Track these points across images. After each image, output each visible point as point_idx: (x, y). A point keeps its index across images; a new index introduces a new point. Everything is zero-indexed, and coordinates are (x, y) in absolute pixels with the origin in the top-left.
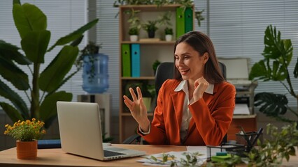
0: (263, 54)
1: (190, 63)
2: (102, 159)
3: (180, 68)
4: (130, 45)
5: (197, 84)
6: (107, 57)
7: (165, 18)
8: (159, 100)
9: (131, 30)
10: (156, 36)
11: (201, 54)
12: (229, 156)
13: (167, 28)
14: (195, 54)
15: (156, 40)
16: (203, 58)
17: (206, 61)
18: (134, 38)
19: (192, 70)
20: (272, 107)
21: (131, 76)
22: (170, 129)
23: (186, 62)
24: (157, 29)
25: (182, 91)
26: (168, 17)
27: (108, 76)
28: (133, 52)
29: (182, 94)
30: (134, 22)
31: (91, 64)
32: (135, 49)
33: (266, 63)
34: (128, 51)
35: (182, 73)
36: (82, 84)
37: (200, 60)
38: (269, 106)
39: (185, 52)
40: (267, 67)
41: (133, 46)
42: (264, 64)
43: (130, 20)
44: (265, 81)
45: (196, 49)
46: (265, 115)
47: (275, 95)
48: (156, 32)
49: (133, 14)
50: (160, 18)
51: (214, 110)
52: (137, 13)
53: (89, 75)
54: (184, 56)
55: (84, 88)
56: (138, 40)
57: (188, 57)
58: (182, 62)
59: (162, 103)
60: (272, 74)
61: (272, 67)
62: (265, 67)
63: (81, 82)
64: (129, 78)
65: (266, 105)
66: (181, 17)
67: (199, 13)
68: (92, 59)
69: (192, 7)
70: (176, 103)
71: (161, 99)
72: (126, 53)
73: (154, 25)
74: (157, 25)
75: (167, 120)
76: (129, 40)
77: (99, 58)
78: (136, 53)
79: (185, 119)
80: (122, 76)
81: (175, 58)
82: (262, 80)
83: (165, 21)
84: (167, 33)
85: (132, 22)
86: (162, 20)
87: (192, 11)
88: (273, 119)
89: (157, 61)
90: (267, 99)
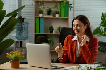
0: (100, 24)
1: (80, 28)
2: (50, 68)
3: (75, 30)
4: (40, 18)
5: (83, 38)
6: (28, 23)
7: (56, 6)
8: (65, 44)
9: (40, 11)
10: (51, 15)
11: (85, 25)
12: (103, 67)
13: (57, 11)
14: (82, 24)
15: (51, 16)
16: (85, 26)
17: (86, 28)
18: (41, 15)
19: (81, 31)
20: (103, 48)
21: (40, 32)
22: (71, 57)
23: (79, 28)
24: (52, 11)
25: (76, 40)
26: (57, 6)
27: (28, 32)
28: (41, 22)
29: (76, 42)
30: (42, 8)
31: (21, 26)
32: (42, 20)
33: (101, 28)
34: (38, 21)
35: (76, 33)
36: (15, 36)
37: (84, 27)
38: (101, 48)
39: (78, 24)
40: (101, 30)
41: (41, 19)
42: (100, 29)
43: (41, 7)
44: (100, 36)
45: (83, 22)
46: (100, 51)
47: (104, 43)
48: (51, 13)
49: (42, 4)
50: (54, 6)
51: (90, 49)
52: (43, 3)
53: (19, 32)
54: (77, 25)
55: (16, 38)
56: (43, 16)
57: (79, 26)
58: (76, 28)
59: (66, 45)
60: (103, 33)
61: (103, 30)
62: (100, 30)
63: (15, 35)
64: (39, 33)
65: (100, 47)
66: (63, 6)
67: (71, 5)
68: (21, 24)
69: (69, 2)
70: (73, 45)
71: (66, 43)
72: (37, 22)
73: (50, 9)
74: (52, 10)
75: (69, 53)
76: (39, 16)
77: (24, 24)
78: (42, 22)
79: (77, 52)
80: (35, 32)
81: (73, 26)
82: (99, 36)
83: (56, 8)
84: (56, 14)
85: (41, 8)
86: (55, 7)
87: (68, 4)
88: (104, 53)
89: (51, 26)
90: (100, 44)
